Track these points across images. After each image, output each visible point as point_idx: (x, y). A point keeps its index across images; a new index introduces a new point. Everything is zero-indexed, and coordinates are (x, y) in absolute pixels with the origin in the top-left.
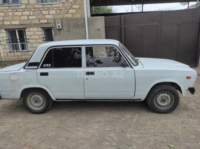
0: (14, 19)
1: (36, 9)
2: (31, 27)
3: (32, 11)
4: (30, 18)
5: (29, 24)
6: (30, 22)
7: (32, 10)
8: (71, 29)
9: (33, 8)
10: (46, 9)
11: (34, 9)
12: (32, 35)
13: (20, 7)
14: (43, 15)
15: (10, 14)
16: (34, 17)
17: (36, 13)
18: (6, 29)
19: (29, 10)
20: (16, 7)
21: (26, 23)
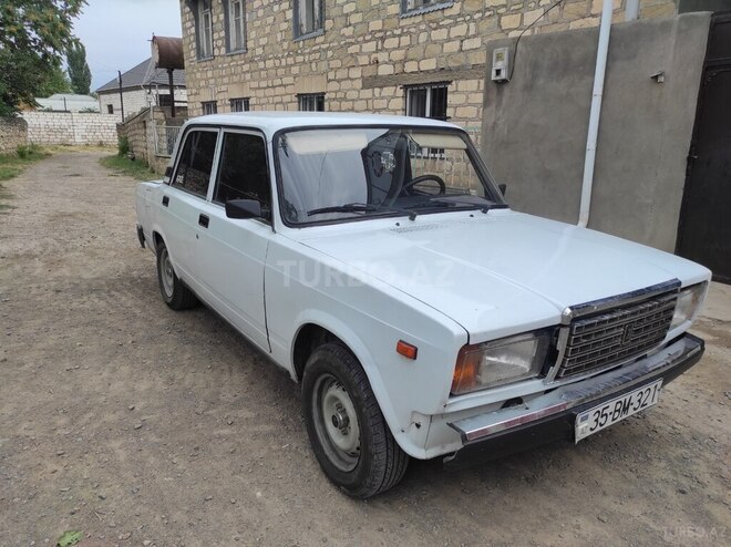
0: (427, 56)
1: (488, 14)
2: (462, 78)
3: (475, 21)
4: (467, 45)
5: (458, 69)
6: (462, 59)
7: (477, 16)
8: (541, 82)
9: (478, 12)
10: (517, 7)
11: (480, 15)
12: (460, 105)
13: (447, 13)
14: (503, 31)
15: (423, 37)
16: (477, 43)
17: (484, 26)
18: (405, 87)
19: (468, 18)
20: (440, 12)
21: (452, 64)
